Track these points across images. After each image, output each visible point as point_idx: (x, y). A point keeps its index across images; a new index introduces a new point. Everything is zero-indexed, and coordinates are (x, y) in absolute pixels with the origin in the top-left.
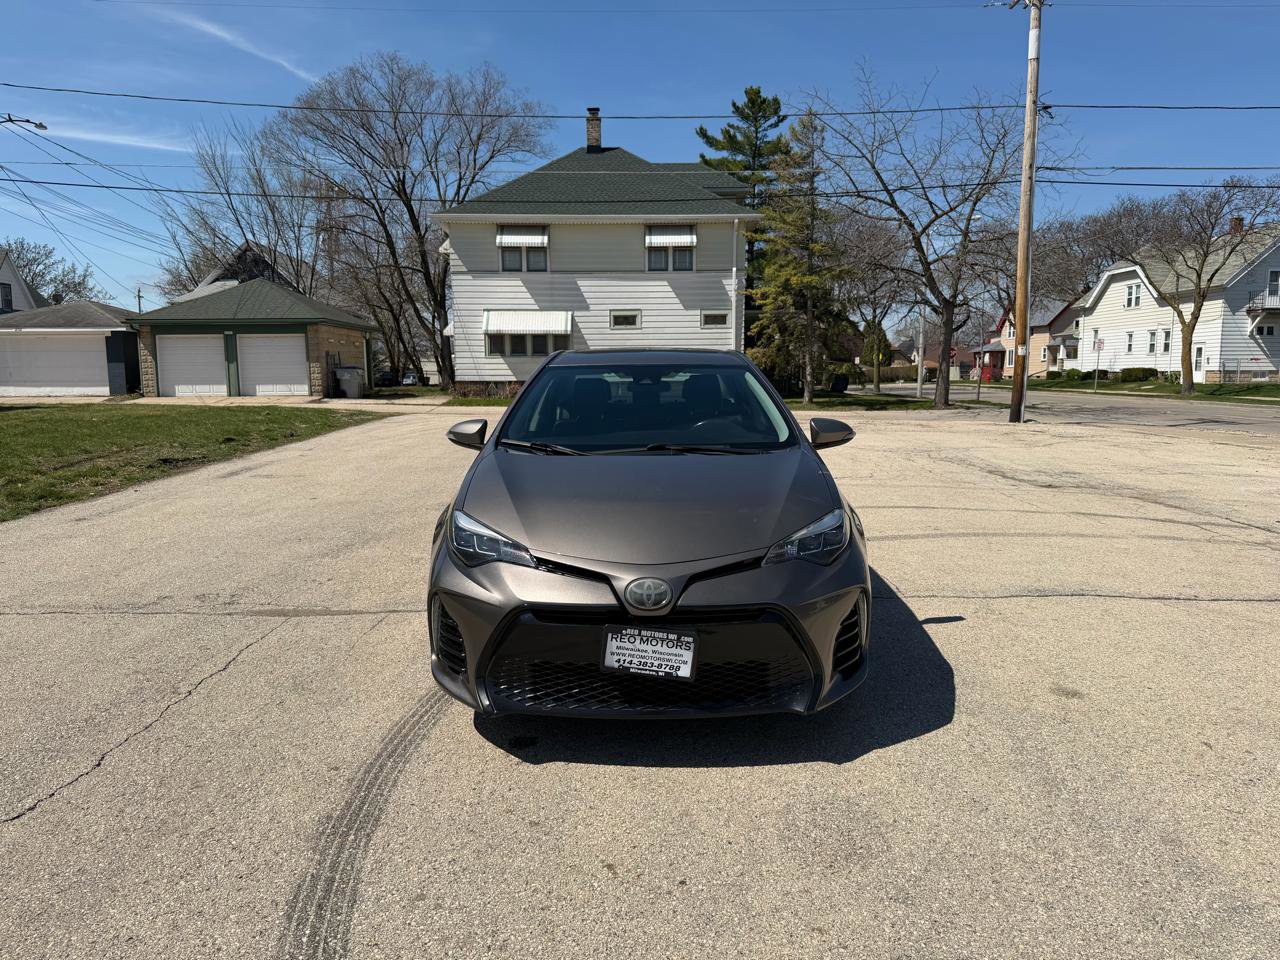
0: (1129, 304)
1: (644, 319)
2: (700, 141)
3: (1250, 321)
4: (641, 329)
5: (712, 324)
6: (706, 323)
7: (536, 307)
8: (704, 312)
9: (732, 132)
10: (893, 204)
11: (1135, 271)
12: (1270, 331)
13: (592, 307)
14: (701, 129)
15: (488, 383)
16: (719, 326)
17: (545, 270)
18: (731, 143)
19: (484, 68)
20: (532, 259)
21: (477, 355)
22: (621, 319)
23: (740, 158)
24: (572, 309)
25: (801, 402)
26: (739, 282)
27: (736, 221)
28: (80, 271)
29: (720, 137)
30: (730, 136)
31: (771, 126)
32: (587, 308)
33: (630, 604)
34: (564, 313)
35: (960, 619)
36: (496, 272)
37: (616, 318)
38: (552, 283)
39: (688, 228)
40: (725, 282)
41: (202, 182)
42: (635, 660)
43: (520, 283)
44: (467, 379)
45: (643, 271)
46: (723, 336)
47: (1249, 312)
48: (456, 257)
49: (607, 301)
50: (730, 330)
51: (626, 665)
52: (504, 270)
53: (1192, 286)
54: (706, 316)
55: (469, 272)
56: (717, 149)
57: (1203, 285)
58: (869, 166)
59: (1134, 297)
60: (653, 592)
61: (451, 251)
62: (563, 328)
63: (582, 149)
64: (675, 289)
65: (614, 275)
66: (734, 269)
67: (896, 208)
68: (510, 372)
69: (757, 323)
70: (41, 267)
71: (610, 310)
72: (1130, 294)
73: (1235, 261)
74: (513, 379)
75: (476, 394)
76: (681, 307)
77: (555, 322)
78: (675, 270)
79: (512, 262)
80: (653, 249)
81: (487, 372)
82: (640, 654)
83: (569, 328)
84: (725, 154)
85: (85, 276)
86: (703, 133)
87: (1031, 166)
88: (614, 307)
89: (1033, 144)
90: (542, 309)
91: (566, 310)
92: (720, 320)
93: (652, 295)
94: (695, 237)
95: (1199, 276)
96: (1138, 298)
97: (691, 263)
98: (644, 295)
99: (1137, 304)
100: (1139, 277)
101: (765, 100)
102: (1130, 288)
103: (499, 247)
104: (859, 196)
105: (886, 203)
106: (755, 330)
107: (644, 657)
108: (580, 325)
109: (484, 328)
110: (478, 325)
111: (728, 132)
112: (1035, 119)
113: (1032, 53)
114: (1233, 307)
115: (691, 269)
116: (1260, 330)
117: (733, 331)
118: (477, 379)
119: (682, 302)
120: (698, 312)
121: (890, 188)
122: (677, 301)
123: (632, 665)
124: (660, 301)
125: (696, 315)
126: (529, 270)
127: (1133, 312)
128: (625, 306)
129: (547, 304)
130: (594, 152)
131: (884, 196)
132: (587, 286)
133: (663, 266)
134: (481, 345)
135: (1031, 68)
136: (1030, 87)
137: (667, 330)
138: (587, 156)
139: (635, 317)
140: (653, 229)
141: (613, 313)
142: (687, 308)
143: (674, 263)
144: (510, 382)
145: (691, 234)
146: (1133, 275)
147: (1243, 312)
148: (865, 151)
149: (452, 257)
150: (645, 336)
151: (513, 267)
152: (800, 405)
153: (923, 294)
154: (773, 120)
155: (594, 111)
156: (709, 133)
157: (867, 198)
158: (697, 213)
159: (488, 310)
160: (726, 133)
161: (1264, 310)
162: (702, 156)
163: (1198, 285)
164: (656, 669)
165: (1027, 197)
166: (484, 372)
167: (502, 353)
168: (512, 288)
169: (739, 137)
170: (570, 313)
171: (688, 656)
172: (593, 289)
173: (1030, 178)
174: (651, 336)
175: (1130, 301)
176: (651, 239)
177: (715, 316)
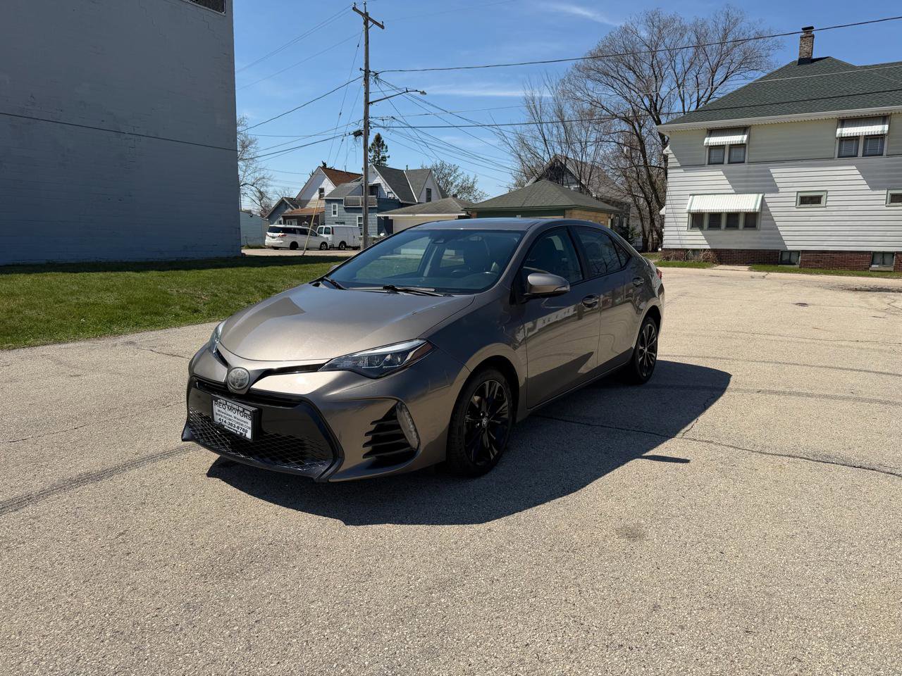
1: (829, 199)
4: (826, 207)
6: (892, 201)
7: (733, 191)
8: (890, 192)
13: (781, 190)
15: (687, 250)
17: (743, 162)
19: (726, 9)
20: (733, 153)
21: (681, 229)
22: (808, 199)
24: (764, 193)
28: (471, 180)
32: (776, 190)
34: (756, 195)
35: (687, 461)
36: (703, 165)
37: (802, 198)
38: (748, 172)
39: (883, 119)
41: (525, 117)
42: (227, 421)
43: (721, 173)
44: (671, 247)
45: (833, 158)
48: (673, 156)
49: (795, 184)
52: (709, 164)
54: (893, 195)
55: (682, 167)
61: (671, 152)
62: (753, 208)
63: (795, 62)
64: (862, 172)
65: (805, 162)
68: (705, 242)
70: (452, 178)
71: (798, 192)
74: (708, 247)
75: (676, 258)
76: (868, 187)
77: (747, 203)
78: (864, 156)
79: (716, 157)
80: (843, 139)
81: (688, 242)
82: (229, 417)
83: (758, 207)
85: (474, 183)
88: (800, 189)
90: (737, 193)
91: (758, 193)
93: (839, 178)
94: (886, 126)
97: (882, 149)
98: (831, 178)
103: (706, 146)
107: (231, 420)
108: (769, 205)
109: (688, 208)
110: (683, 206)
115: (881, 154)
118: (680, 247)
119: (869, 183)
120: (885, 192)
122: (864, 182)
123: (226, 424)
124: (846, 183)
125: (883, 194)
126: (730, 163)
128: (811, 188)
129: (743, 189)
130: (803, 64)
132: (778, 173)
133: (853, 153)
134: (685, 220)
137: (850, 208)
138: (797, 68)
139: (820, 197)
140: (845, 122)
141: (800, 194)
142: (873, 188)
143: (864, 150)
144: (705, 250)
145: (883, 124)
149: (670, 156)
150: (829, 213)
151: (717, 161)
155: (808, 30)
158: (892, 105)
159: (694, 195)
166: (684, 242)
167: (701, 227)
168: (716, 177)
170: (761, 195)
171: (249, 424)
172: (784, 175)
174: (834, 213)
176: (842, 131)
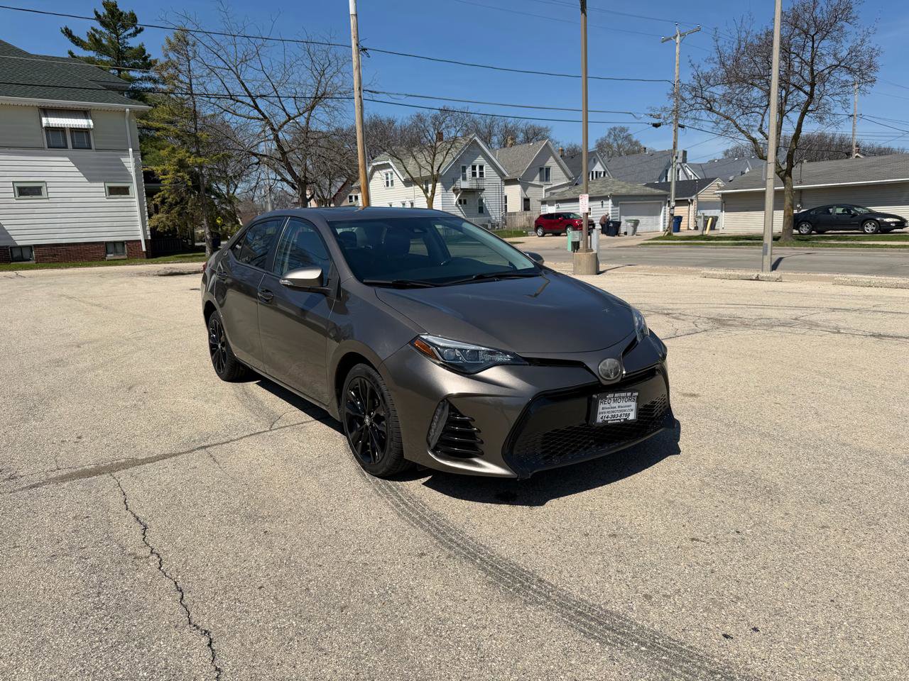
0: (388, 185)
1: (49, 190)
2: (67, 40)
3: (455, 196)
4: (48, 198)
5: (117, 194)
6: (111, 193)
8: (107, 185)
9: (97, 36)
10: (256, 107)
11: (388, 164)
12: (465, 203)
14: (66, 29)
16: (123, 196)
18: (97, 44)
22: (26, 190)
23: (105, 58)
25: (204, 255)
26: (136, 161)
27: (128, 110)
29: (86, 39)
30: (96, 39)
31: (130, 35)
33: (602, 378)
37: (20, 189)
39: (84, 113)
40: (123, 160)
42: (610, 415)
45: (43, 148)
46: (128, 204)
47: (454, 190)
49: (8, 174)
50: (134, 200)
51: (606, 419)
53: (429, 174)
54: (110, 188)
56: (85, 49)
57: (435, 173)
58: (235, 77)
59: (390, 181)
60: (612, 367)
64: (76, 164)
65: (12, 150)
66: (131, 150)
67: (260, 111)
69: (159, 194)
71: (13, 182)
72: (387, 178)
73: (449, 159)
76: (85, 179)
78: (73, 148)
80: (50, 129)
82: (612, 410)
84: (91, 54)
86: (68, 33)
87: (360, 89)
88: (15, 179)
89: (359, 74)
92: (125, 191)
93: (54, 169)
94: (91, 122)
95: (432, 168)
96: (392, 181)
97: (89, 143)
98: (48, 169)
99: (392, 185)
100: (391, 167)
101: (121, 14)
102: (387, 174)
104: (231, 99)
105: (252, 106)
106: (159, 199)
107: (613, 412)
111: (94, 36)
112: (359, 57)
113: (352, 11)
114: (446, 188)
115: (90, 148)
116: (460, 201)
117: (136, 200)
119: (85, 175)
120: (102, 184)
121: (253, 95)
122: (80, 174)
123: (609, 419)
124: (64, 174)
125: (100, 187)
127: (390, 190)
128: (28, 178)
131: (248, 100)
133: (63, 144)
135: (353, 20)
136: (353, 34)
137: (73, 200)
139: (41, 187)
140: (48, 111)
141: (16, 185)
142: (90, 180)
143: (73, 142)
145: (87, 118)
146: (387, 166)
147: (451, 191)
148: (231, 65)
150: (53, 205)
152: (204, 258)
153: (280, 174)
154: (132, 31)
156: (74, 34)
157: (237, 101)
158: (89, 101)
160: (91, 36)
161: (461, 189)
162: (71, 53)
163: (432, 173)
164: (619, 418)
165: (360, 110)
169: (104, 42)
171: (633, 405)
173: (360, 97)
174: (59, 205)
175: (387, 182)
176: (48, 120)
177: (118, 188)
